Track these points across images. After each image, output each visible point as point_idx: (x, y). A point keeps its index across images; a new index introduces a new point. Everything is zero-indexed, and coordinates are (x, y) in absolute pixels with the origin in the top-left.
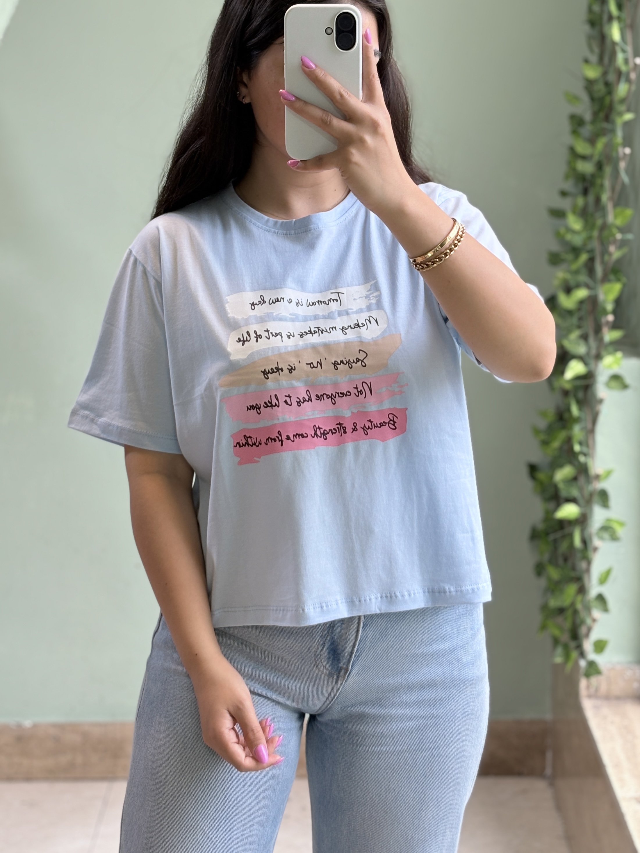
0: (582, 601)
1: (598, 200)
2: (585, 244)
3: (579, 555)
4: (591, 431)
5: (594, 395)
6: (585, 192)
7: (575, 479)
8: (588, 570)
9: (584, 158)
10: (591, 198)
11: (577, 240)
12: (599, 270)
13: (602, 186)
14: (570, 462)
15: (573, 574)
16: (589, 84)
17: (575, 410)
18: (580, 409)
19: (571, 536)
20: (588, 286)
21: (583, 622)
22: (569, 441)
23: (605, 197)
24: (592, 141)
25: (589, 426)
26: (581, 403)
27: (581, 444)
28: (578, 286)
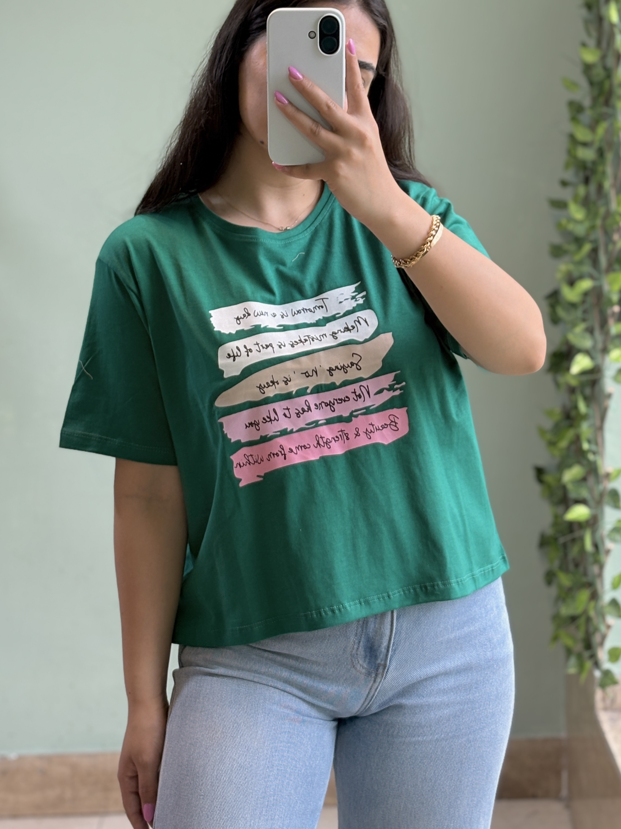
0: (595, 608)
1: (600, 187)
2: (588, 235)
3: (591, 559)
4: (600, 428)
5: (602, 390)
6: (587, 181)
7: (584, 479)
8: (600, 575)
9: (585, 144)
10: (593, 187)
11: (580, 230)
12: (603, 260)
13: (604, 173)
14: (579, 462)
15: (584, 580)
16: (587, 68)
17: (582, 407)
18: (588, 405)
19: (582, 539)
20: (592, 277)
21: (596, 629)
22: (577, 440)
23: (607, 184)
24: (593, 127)
25: (598, 423)
26: (588, 400)
27: (589, 441)
28: (581, 277)
